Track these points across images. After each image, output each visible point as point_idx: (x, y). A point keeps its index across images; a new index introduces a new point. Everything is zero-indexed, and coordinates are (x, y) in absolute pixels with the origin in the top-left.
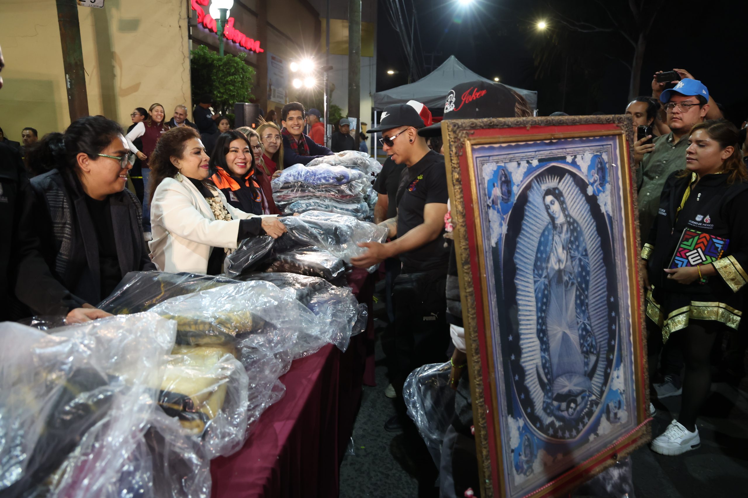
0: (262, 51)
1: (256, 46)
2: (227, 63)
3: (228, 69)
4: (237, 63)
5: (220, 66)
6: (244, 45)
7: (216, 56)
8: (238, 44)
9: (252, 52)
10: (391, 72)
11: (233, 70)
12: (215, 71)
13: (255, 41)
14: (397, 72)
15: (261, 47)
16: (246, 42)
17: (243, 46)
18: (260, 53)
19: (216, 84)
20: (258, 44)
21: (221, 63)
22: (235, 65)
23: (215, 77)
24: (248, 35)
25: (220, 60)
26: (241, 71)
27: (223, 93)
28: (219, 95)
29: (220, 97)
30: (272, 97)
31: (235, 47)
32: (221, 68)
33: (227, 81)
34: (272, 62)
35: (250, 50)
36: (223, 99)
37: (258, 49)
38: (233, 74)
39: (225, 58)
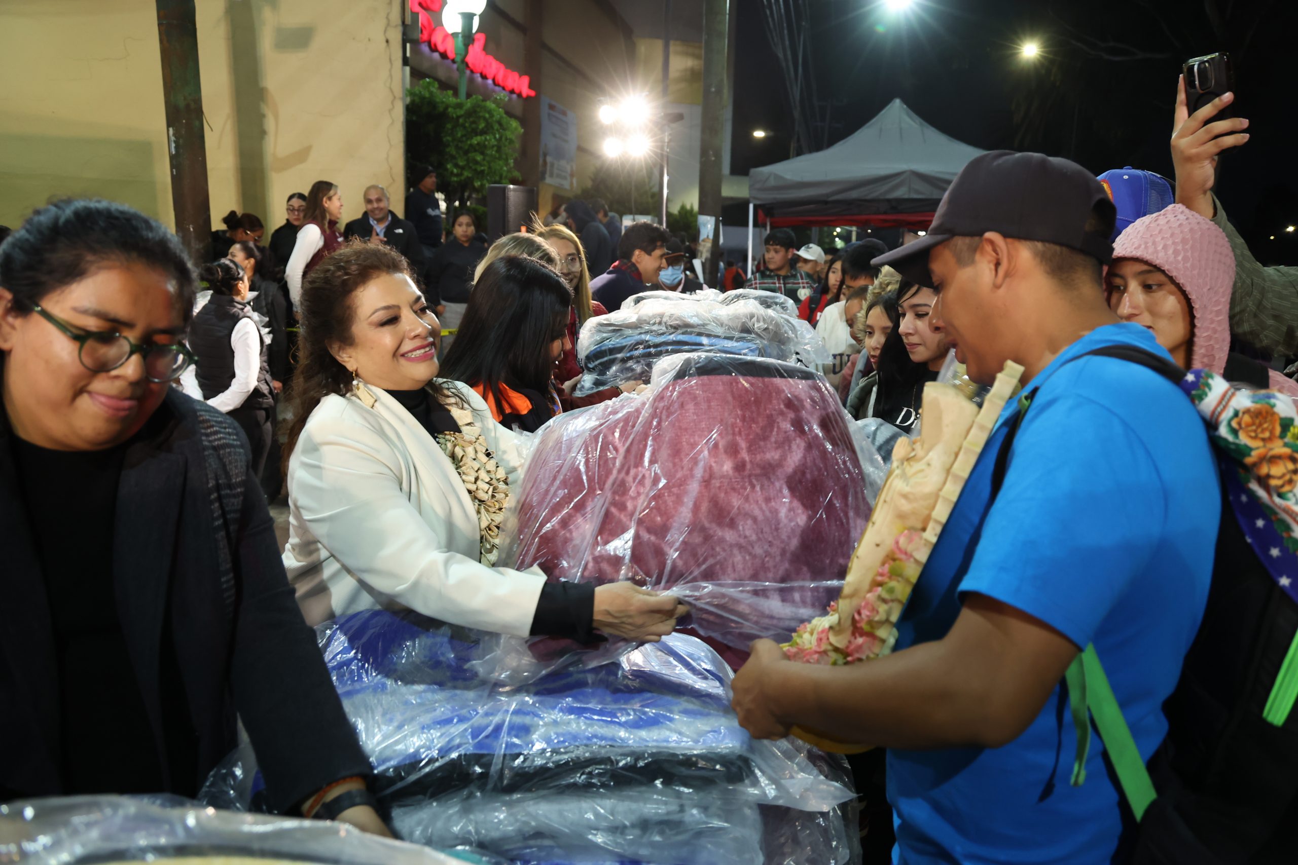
0: (532, 93)
1: (523, 85)
2: (472, 113)
3: (474, 122)
4: (490, 112)
5: (458, 117)
6: (501, 83)
7: (452, 100)
8: (490, 82)
9: (514, 96)
10: (759, 134)
11: (482, 125)
12: (449, 126)
13: (520, 77)
14: (771, 134)
15: (531, 86)
16: (505, 77)
17: (498, 85)
18: (528, 97)
19: (452, 150)
20: (525, 80)
21: (460, 112)
22: (487, 115)
23: (449, 138)
24: (509, 64)
25: (459, 106)
26: (496, 126)
27: (463, 168)
28: (455, 171)
29: (457, 175)
30: (547, 176)
31: (485, 86)
32: (461, 121)
33: (471, 145)
34: (549, 115)
35: (512, 92)
36: (463, 178)
37: (526, 91)
38: (483, 132)
39: (469, 104)
